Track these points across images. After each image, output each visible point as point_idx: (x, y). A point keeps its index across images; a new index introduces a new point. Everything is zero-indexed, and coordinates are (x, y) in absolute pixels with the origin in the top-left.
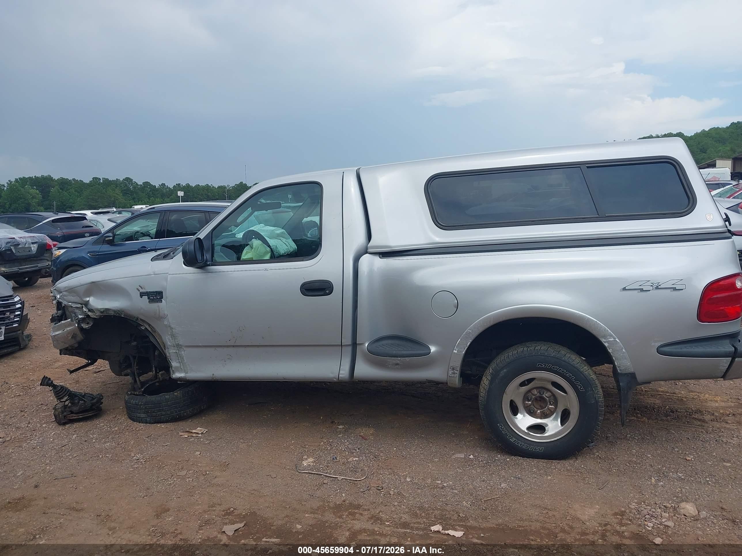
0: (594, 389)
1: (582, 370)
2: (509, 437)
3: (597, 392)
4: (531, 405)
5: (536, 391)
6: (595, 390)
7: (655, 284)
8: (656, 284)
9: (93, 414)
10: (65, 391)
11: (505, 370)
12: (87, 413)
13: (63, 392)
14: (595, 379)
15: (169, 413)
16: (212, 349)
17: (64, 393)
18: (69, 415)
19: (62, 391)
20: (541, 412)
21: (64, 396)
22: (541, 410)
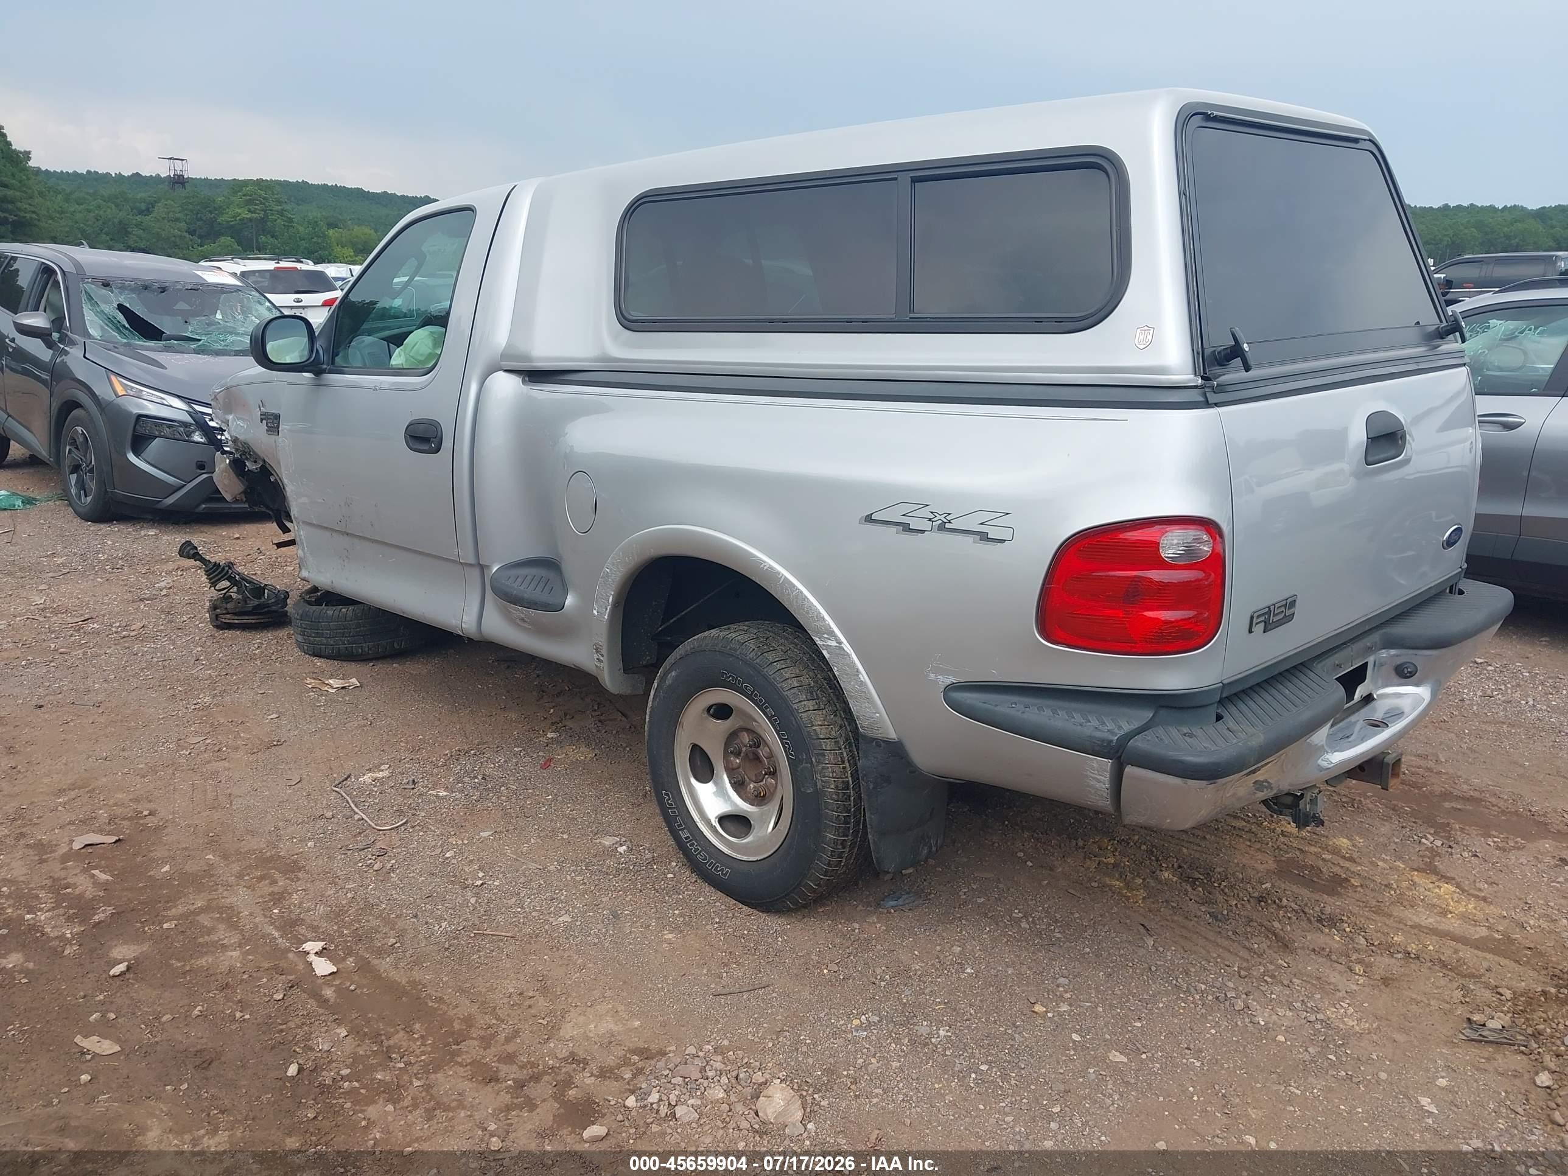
0: (813, 759)
1: (795, 706)
2: (679, 826)
3: (823, 768)
4: (739, 768)
5: (748, 736)
6: (819, 763)
7: (938, 517)
8: (942, 517)
9: (258, 621)
10: (219, 573)
11: (673, 673)
12: (247, 618)
13: (216, 573)
14: (821, 736)
15: (332, 642)
16: (328, 534)
17: (217, 575)
18: (223, 614)
19: (214, 572)
20: (755, 787)
21: (219, 579)
22: (756, 784)
